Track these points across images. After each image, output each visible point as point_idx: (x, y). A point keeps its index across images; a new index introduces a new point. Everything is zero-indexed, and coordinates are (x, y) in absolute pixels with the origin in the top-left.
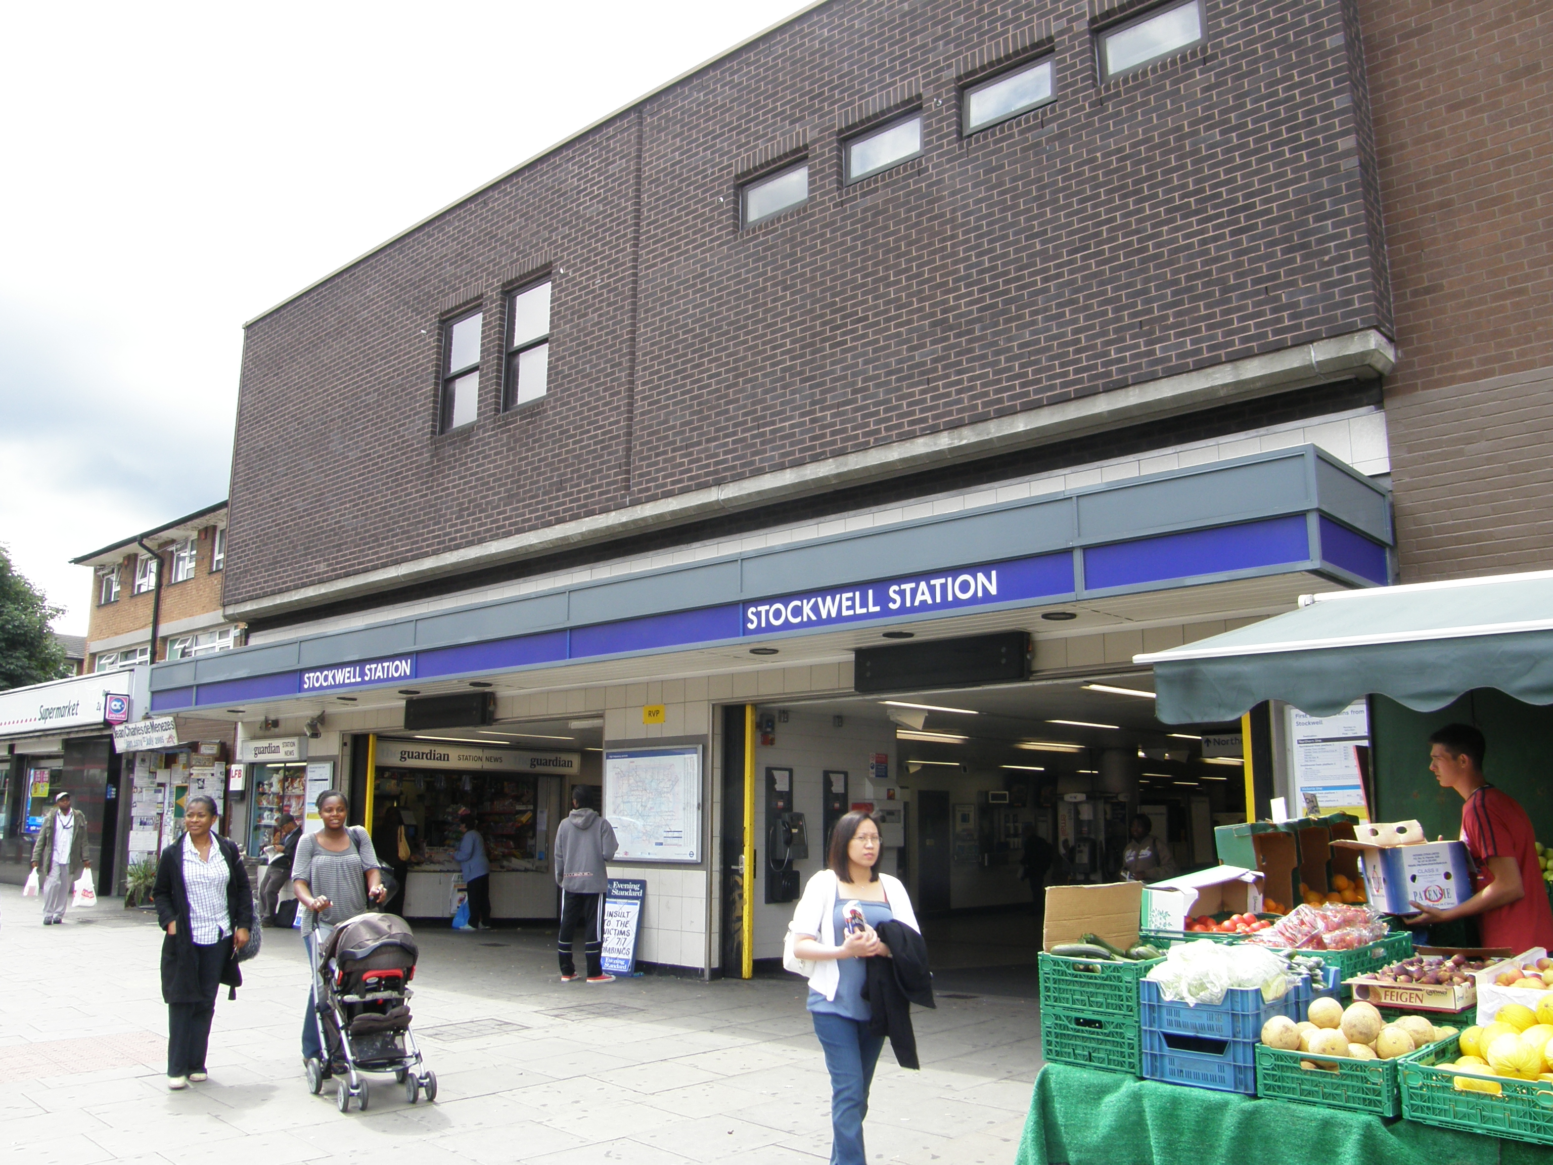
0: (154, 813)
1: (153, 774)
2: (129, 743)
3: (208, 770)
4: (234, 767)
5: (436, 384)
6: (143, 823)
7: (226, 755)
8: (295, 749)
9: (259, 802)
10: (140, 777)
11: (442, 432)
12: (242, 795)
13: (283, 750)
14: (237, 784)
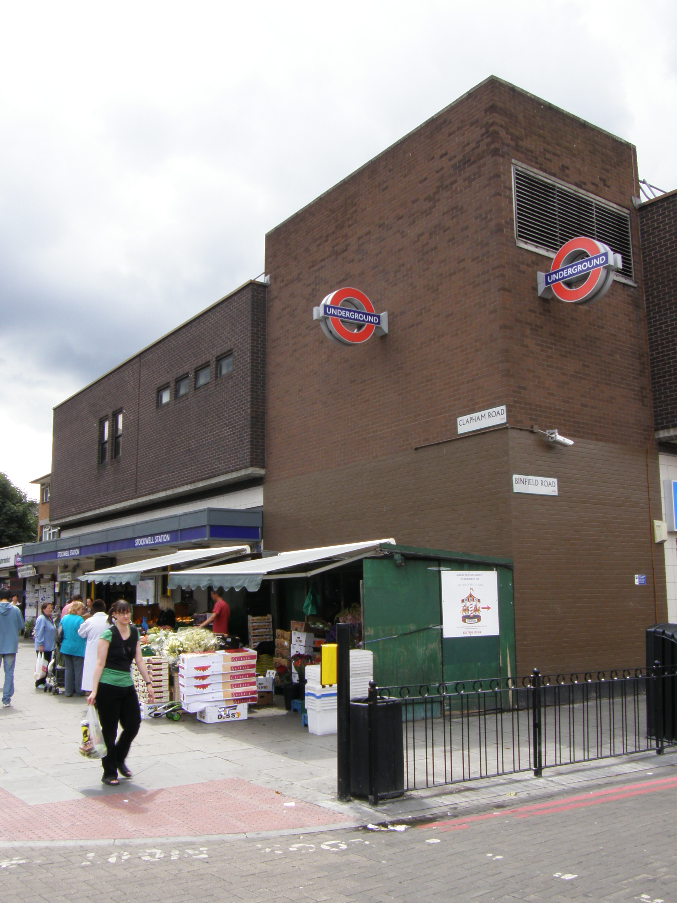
0: (34, 601)
1: (34, 586)
2: (22, 575)
3: (47, 585)
4: (57, 583)
5: (99, 445)
6: (30, 606)
7: (54, 578)
8: (70, 576)
9: (65, 597)
10: (28, 587)
11: (102, 463)
12: (59, 594)
13: (68, 577)
14: (57, 590)
